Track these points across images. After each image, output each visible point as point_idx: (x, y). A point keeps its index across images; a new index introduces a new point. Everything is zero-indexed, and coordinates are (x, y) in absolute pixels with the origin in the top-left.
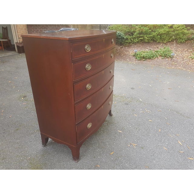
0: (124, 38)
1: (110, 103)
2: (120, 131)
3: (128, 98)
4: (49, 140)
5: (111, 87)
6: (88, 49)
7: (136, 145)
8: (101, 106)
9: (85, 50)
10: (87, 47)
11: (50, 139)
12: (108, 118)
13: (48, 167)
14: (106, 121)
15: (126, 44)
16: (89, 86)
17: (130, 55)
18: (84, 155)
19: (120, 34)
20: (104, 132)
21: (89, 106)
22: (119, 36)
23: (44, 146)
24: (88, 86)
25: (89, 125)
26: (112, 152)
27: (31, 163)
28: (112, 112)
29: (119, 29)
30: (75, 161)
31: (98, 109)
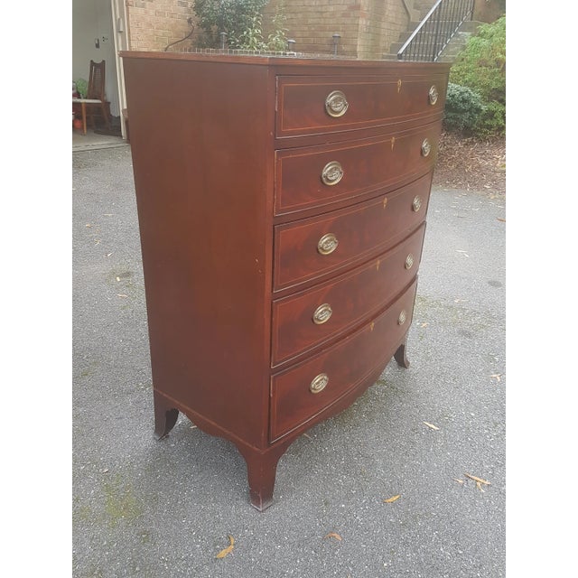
0: (478, 110)
1: (402, 317)
2: (432, 426)
3: (476, 313)
4: (179, 422)
5: (409, 261)
6: (337, 109)
7: (487, 482)
8: (367, 322)
9: (325, 110)
10: (335, 100)
11: (185, 417)
12: (390, 371)
13: (163, 512)
14: (384, 382)
15: (486, 133)
16: (328, 244)
17: (495, 172)
18: (291, 491)
19: (466, 95)
20: (372, 420)
21: (323, 314)
22: (464, 101)
23: (161, 439)
24: (324, 240)
25: (319, 383)
26: (392, 494)
27: (108, 489)
28: (408, 355)
29: (467, 79)
30: (257, 503)
31: (354, 331)
